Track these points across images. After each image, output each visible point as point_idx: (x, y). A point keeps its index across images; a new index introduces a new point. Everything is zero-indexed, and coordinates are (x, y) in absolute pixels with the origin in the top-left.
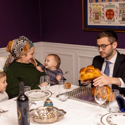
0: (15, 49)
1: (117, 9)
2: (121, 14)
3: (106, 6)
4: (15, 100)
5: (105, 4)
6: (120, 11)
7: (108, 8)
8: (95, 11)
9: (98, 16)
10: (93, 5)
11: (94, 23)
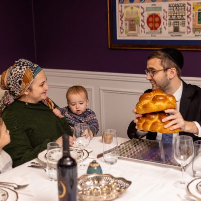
0: (10, 84)
1: (165, 14)
2: (172, 21)
3: (147, 8)
4: (29, 166)
5: (146, 5)
6: (171, 16)
7: (151, 13)
8: (129, 17)
9: (134, 24)
10: (126, 7)
11: (128, 36)
